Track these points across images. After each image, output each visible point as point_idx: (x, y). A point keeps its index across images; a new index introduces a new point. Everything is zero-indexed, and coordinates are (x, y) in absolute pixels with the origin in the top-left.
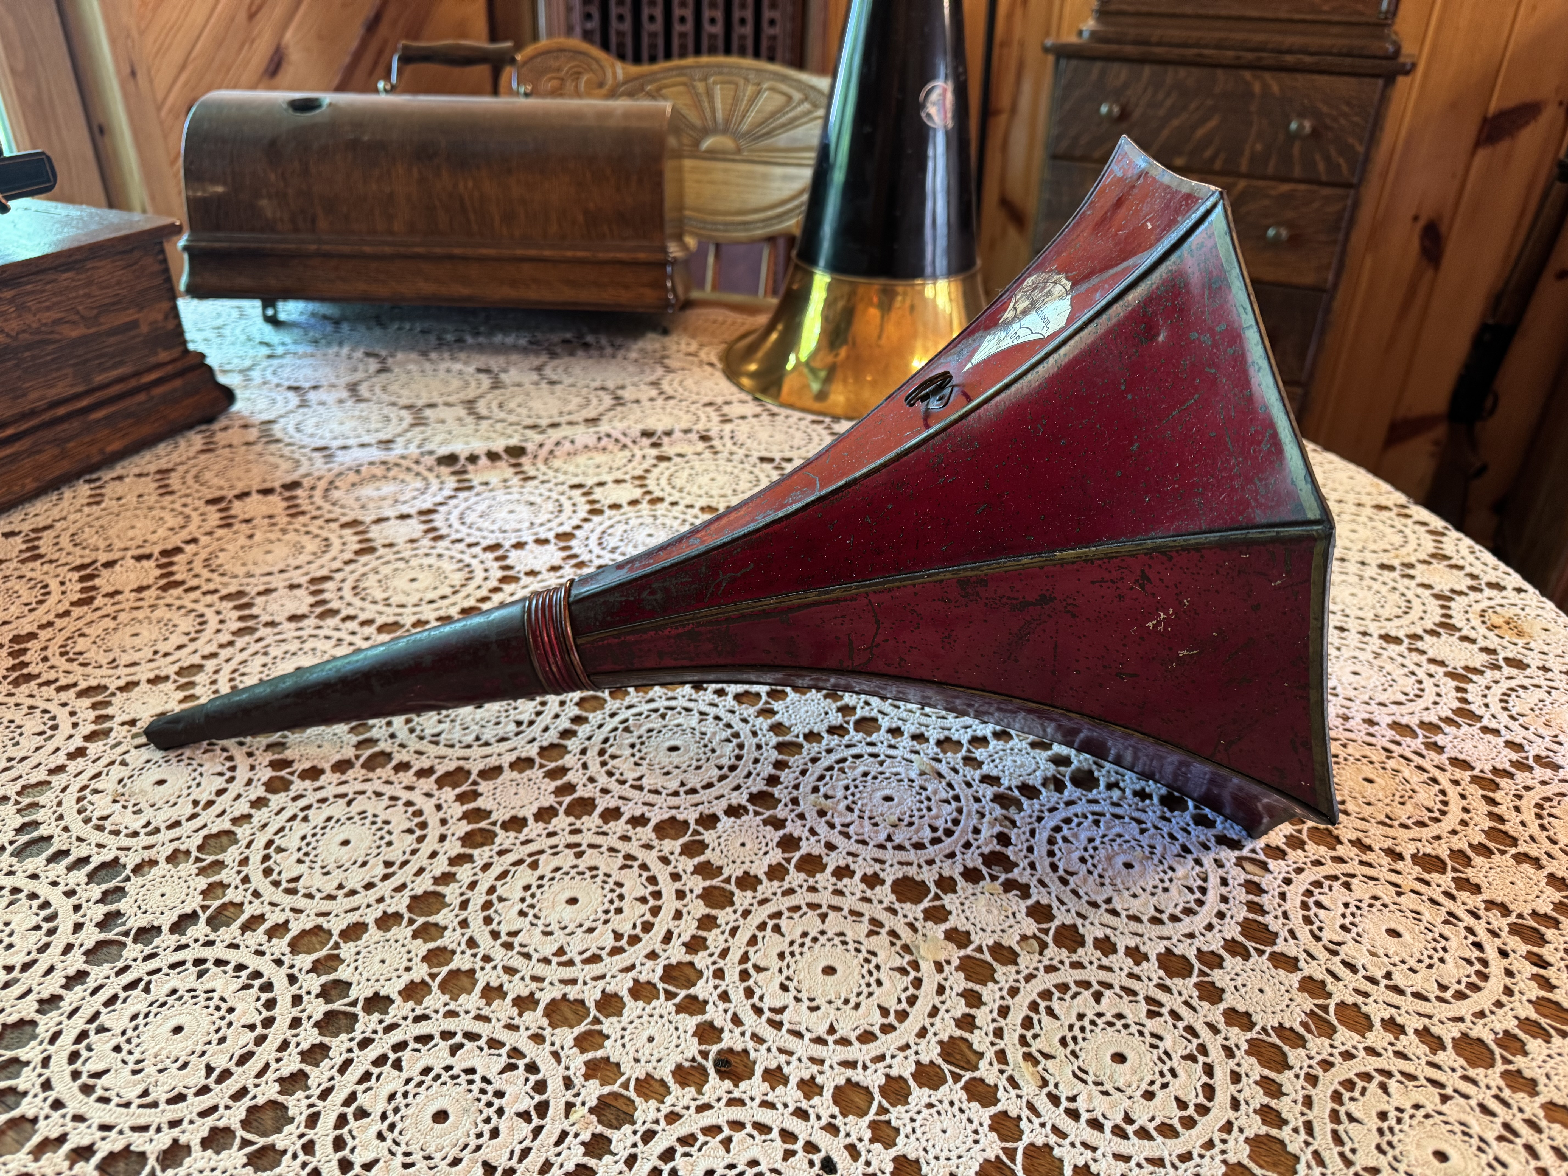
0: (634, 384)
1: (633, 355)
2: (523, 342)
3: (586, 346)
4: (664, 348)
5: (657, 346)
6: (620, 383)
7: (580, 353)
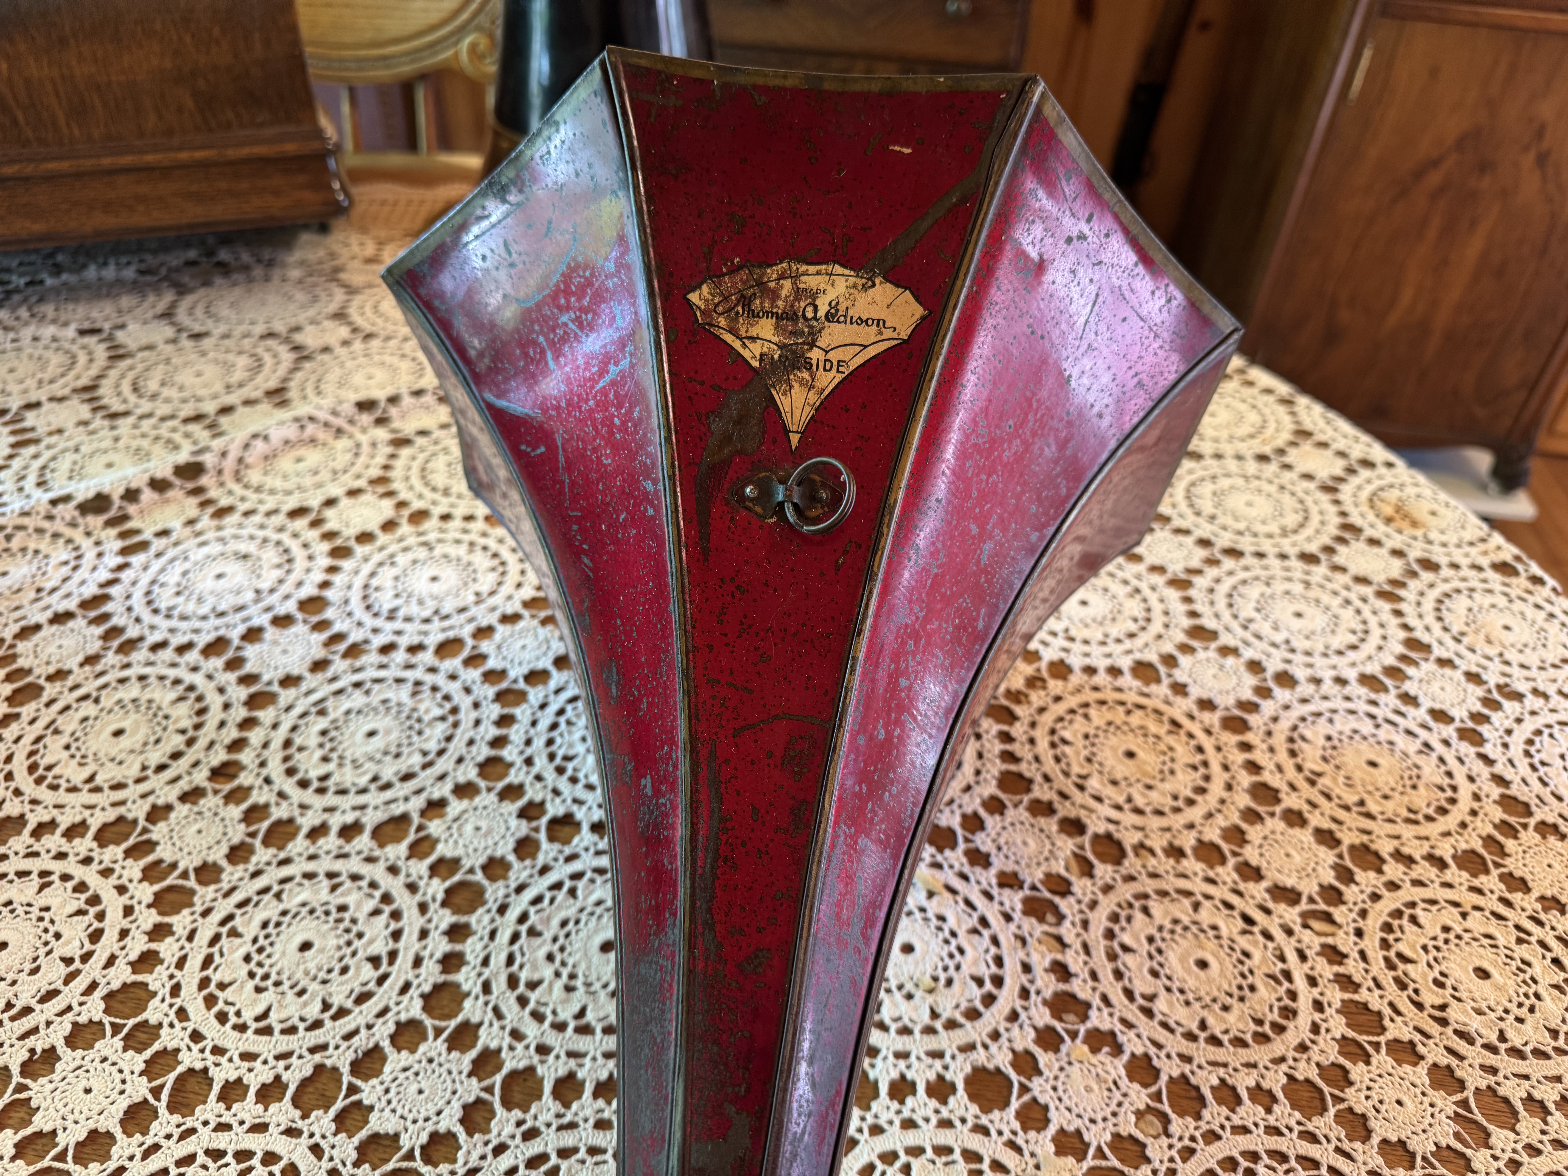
0: (313, 322)
1: (295, 274)
2: (129, 273)
3: (224, 269)
4: (333, 255)
5: (321, 253)
6: (293, 322)
7: (219, 281)
